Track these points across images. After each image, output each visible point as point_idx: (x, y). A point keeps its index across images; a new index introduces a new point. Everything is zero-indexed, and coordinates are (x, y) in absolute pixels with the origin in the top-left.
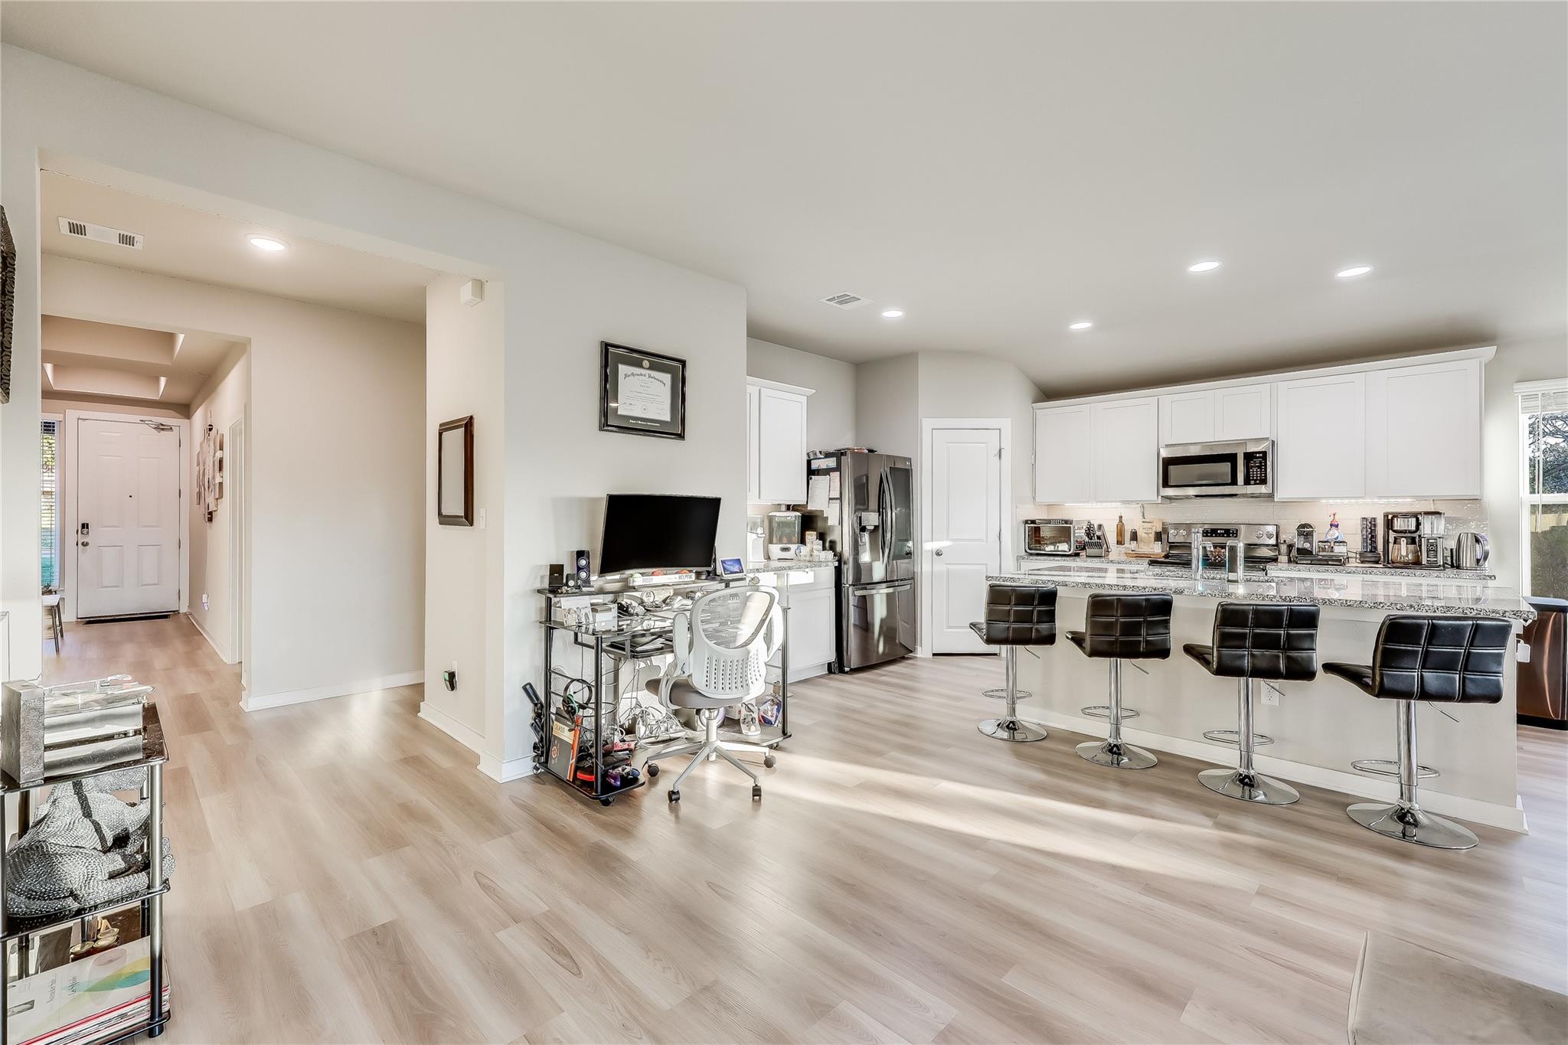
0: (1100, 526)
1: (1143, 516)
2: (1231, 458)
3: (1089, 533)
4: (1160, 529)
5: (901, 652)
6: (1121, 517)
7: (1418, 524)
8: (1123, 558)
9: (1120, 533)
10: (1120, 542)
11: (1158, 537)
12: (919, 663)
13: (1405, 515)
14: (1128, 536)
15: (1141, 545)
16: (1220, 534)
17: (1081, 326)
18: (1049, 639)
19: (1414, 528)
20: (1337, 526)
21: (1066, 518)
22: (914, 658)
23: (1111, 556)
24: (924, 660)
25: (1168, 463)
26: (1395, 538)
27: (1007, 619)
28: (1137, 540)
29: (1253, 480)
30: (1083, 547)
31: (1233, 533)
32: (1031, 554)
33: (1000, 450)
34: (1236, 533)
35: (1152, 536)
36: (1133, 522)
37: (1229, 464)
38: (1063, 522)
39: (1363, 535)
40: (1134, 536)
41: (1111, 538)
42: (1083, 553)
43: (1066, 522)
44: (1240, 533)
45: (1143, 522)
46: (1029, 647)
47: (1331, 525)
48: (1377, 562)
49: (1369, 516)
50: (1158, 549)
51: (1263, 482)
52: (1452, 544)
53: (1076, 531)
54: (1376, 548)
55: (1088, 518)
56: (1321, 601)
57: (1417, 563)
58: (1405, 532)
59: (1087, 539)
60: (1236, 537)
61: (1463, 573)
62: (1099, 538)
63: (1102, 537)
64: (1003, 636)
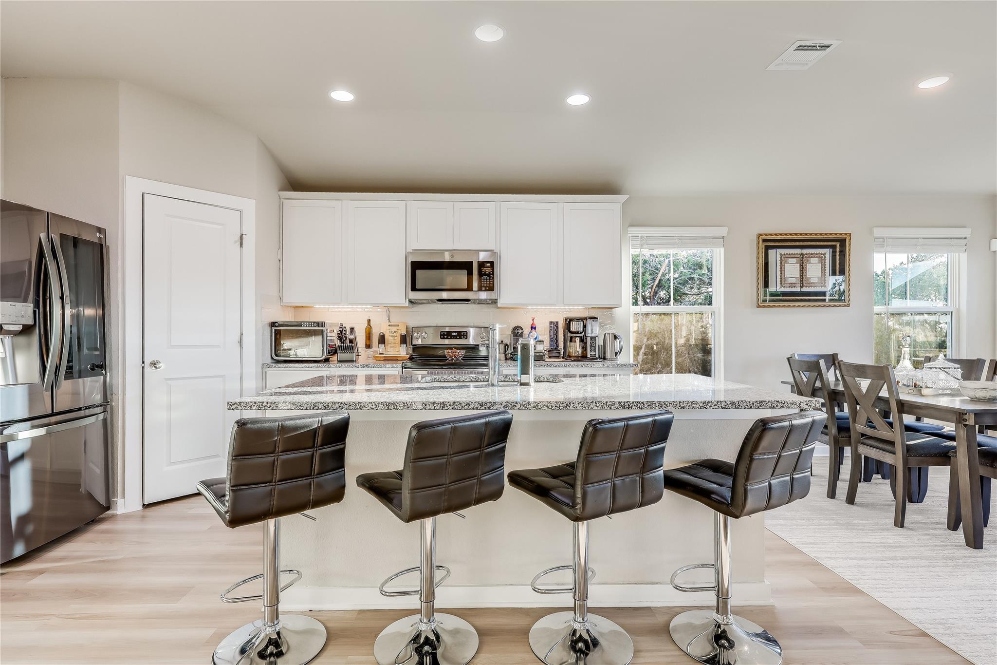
0: (352, 329)
1: (389, 319)
2: (467, 266)
3: (341, 336)
4: (404, 333)
5: (89, 509)
6: (369, 321)
7: (585, 326)
8: (371, 361)
9: (369, 336)
10: (368, 346)
11: (404, 340)
12: (119, 526)
13: (578, 320)
14: (375, 339)
15: (389, 348)
16: (454, 336)
17: (342, 96)
18: (337, 495)
19: (581, 330)
20: (535, 328)
21: (317, 320)
22: (113, 516)
23: (362, 360)
24: (127, 517)
25: (416, 266)
26: (571, 338)
27: (269, 479)
28: (384, 344)
29: (484, 287)
30: (333, 351)
31: (464, 336)
32: (278, 362)
33: (242, 236)
34: (467, 336)
35: (398, 339)
36: (380, 326)
37: (466, 271)
38: (315, 325)
39: (550, 336)
40: (382, 340)
41: (361, 341)
42: (335, 358)
43: (318, 324)
44: (470, 335)
45: (389, 326)
46: (308, 512)
47: (532, 328)
48: (558, 357)
49: (554, 320)
50: (403, 351)
51: (491, 289)
52: (600, 342)
53: (328, 335)
54: (557, 346)
55: (339, 321)
56: (657, 405)
57: (584, 357)
58: (578, 332)
59: (338, 343)
60: (466, 338)
61: (608, 363)
62: (351, 341)
63: (354, 341)
64: (262, 507)
